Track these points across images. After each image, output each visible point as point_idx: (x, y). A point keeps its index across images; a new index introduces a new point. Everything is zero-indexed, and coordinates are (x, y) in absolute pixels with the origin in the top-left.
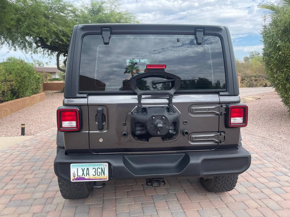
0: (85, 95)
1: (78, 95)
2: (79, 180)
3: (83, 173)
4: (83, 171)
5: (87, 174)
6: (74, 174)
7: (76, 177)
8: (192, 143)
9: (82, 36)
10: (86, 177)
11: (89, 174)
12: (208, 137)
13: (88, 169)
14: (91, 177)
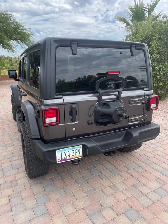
0: (61, 96)
1: (56, 97)
2: (62, 161)
3: (66, 156)
4: (65, 154)
5: (68, 156)
6: (59, 157)
7: (61, 159)
8: (130, 124)
9: (56, 48)
10: (68, 158)
11: (69, 155)
12: (138, 118)
13: (69, 152)
14: (71, 157)
